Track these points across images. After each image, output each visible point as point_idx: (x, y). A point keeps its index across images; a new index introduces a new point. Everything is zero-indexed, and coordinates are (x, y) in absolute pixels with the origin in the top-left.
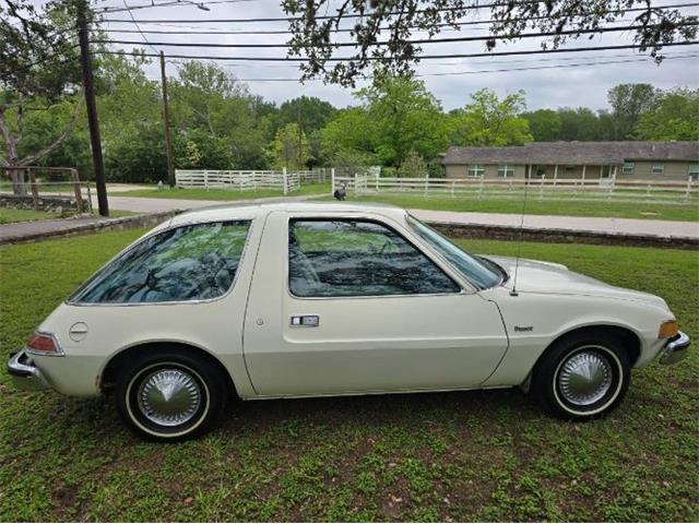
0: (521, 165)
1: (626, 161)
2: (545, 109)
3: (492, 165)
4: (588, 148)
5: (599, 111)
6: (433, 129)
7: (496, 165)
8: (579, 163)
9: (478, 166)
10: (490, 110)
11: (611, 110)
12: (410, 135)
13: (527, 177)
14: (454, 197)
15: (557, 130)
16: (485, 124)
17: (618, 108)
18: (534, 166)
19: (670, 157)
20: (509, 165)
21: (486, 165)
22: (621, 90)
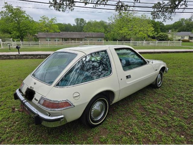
0: (61, 38)
1: (85, 37)
2: (60, 23)
3: (53, 38)
4: (76, 34)
5: (73, 24)
6: (32, 27)
7: (54, 38)
8: (75, 37)
9: (49, 38)
10: (47, 22)
11: (76, 24)
12: (25, 28)
13: (63, 41)
14: (49, 47)
15: (64, 29)
16: (46, 26)
17: (77, 24)
18: (64, 38)
19: (93, 36)
20: (58, 38)
21: (51, 38)
22: (77, 19)
